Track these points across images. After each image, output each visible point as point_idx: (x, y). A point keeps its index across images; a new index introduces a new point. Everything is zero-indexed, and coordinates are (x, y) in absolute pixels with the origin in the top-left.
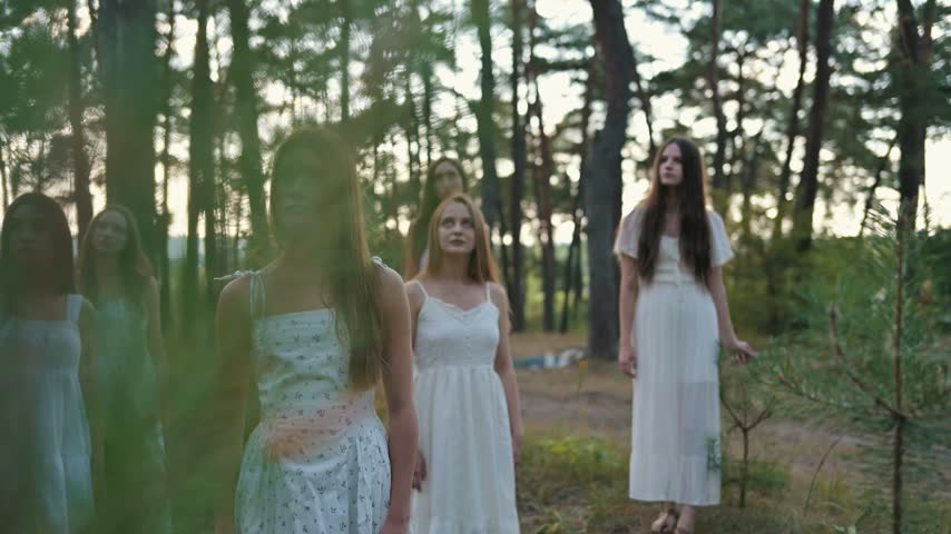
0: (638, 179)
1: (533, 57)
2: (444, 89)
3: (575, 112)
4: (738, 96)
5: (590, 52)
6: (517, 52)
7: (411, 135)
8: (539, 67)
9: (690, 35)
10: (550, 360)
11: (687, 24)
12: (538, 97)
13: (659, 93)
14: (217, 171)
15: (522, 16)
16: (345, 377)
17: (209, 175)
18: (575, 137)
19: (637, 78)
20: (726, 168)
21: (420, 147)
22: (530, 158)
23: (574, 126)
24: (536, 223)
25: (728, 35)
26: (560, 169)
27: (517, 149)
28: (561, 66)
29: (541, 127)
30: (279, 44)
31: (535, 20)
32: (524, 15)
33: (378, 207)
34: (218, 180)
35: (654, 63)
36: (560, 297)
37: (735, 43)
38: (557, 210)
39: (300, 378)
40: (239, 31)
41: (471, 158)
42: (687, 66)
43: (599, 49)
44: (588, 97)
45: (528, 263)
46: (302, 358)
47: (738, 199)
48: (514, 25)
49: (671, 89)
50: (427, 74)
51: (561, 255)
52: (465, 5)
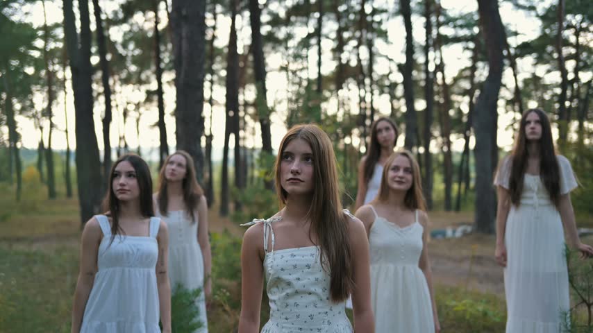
0: (507, 112)
1: (439, 34)
2: (381, 56)
3: (466, 69)
4: (575, 57)
5: (476, 30)
6: (429, 32)
7: (360, 84)
8: (442, 41)
9: (543, 18)
10: (449, 233)
11: (540, 11)
12: (441, 59)
13: (522, 56)
14: (241, 108)
15: (431, 8)
16: (327, 292)
17: (236, 111)
18: (466, 85)
19: (507, 46)
20: (567, 104)
21: (366, 92)
22: (436, 98)
23: (466, 78)
24: (440, 140)
25: (569, 17)
26: (456, 105)
27: (428, 94)
28: (456, 40)
29: (444, 78)
30: (279, 29)
31: (440, 11)
32: (432, 8)
33: (339, 131)
34: (241, 114)
35: (518, 36)
36: (455, 187)
37: (574, 23)
38: (453, 131)
39: (297, 292)
40: (255, 23)
41: (399, 99)
42: (540, 38)
43: (482, 29)
44: (475, 59)
45: (435, 165)
46: (298, 279)
47: (574, 125)
48: (427, 14)
49: (530, 53)
50: (370, 45)
51: (456, 159)
52: (395, 3)
